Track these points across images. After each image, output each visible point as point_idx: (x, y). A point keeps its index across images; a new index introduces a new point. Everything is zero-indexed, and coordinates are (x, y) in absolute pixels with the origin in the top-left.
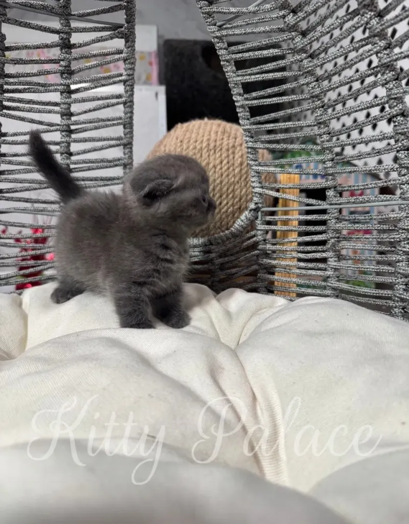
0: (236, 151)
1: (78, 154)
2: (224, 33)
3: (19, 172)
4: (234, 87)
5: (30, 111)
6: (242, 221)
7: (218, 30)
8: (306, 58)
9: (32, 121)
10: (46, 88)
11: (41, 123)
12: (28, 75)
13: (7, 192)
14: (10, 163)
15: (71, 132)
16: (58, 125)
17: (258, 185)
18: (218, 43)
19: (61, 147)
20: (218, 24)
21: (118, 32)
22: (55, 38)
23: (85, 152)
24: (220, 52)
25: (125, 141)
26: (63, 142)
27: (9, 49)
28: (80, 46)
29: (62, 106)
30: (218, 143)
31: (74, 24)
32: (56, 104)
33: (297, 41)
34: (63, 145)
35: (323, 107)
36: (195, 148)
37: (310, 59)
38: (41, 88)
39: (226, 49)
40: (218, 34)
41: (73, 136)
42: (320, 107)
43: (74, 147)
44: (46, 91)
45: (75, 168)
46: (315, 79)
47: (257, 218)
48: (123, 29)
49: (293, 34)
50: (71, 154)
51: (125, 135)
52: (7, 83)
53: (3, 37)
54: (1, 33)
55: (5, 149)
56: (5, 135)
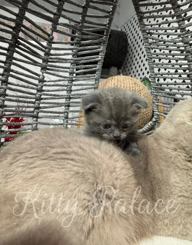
1: (74, 91)
2: (152, 47)
3: (49, 99)
4: (151, 69)
5: (58, 71)
7: (149, 45)
9: (58, 76)
10: (66, 61)
11: (61, 76)
12: (60, 55)
13: (43, 108)
14: (47, 95)
15: (73, 81)
16: (68, 78)
17: (157, 111)
18: (148, 50)
19: (67, 88)
21: (101, 39)
23: (77, 90)
25: (96, 86)
26: (69, 86)
29: (71, 69)
32: (68, 68)
34: (69, 87)
38: (64, 61)
40: (149, 47)
41: (74, 83)
43: (73, 88)
44: (66, 62)
45: (72, 97)
47: (155, 125)
48: (104, 38)
49: (188, 54)
50: (71, 91)
51: (95, 83)
52: (51, 59)
53: (53, 38)
54: (52, 36)
55: (44, 88)
56: (45, 81)
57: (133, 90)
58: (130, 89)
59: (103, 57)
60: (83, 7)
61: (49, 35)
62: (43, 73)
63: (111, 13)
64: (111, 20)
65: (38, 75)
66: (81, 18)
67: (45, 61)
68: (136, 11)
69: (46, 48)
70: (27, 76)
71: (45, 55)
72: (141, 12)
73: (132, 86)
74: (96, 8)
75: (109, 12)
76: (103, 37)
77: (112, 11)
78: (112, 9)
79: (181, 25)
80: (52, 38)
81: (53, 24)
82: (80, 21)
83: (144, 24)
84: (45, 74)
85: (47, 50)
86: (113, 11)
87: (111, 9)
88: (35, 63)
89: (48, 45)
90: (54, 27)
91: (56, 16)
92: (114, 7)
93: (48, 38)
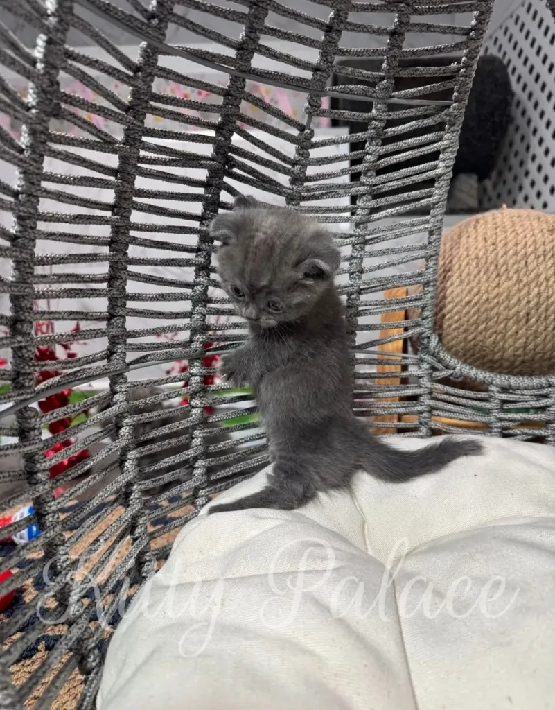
1: (371, 270)
10: (345, 190)
12: (330, 176)
15: (366, 242)
16: (351, 236)
19: (350, 264)
21: (446, 114)
23: (379, 268)
25: (430, 252)
26: (355, 258)
29: (359, 211)
34: (355, 261)
36: (516, 253)
38: (341, 192)
41: (368, 248)
43: (368, 263)
45: (364, 289)
48: (451, 110)
50: (361, 272)
51: (430, 243)
52: (308, 190)
53: (312, 134)
54: (309, 129)
57: (545, 251)
58: (536, 249)
59: (452, 163)
60: (392, 34)
61: (302, 128)
63: (472, 33)
64: (472, 55)
66: (385, 66)
67: (292, 200)
69: (294, 164)
71: (293, 182)
73: (543, 239)
74: (428, 28)
75: (467, 33)
76: (448, 107)
77: (475, 26)
78: (477, 19)
80: (310, 133)
81: (312, 98)
82: (382, 74)
85: (297, 169)
86: (480, 27)
87: (473, 22)
89: (299, 154)
90: (314, 104)
91: (319, 73)
92: (482, 13)
93: (300, 134)
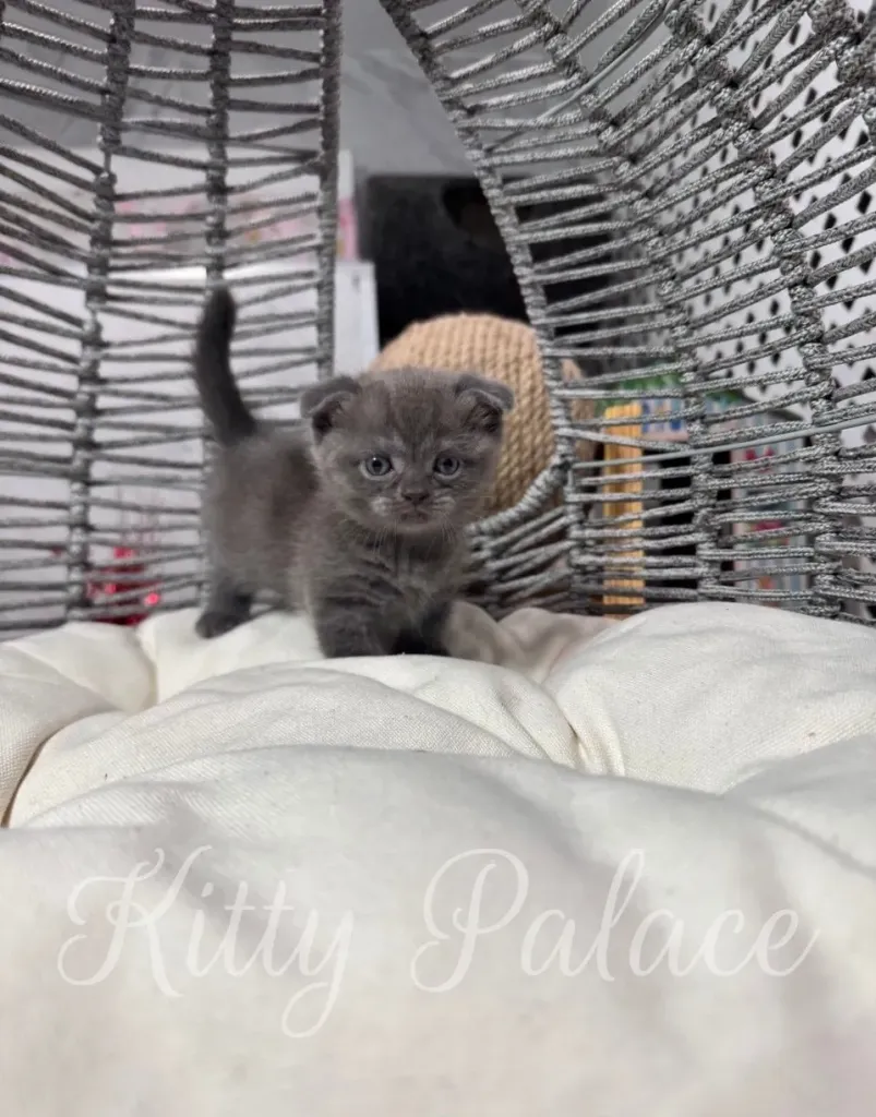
0: (523, 368)
2: (496, 160)
4: (516, 252)
5: (152, 301)
6: (538, 488)
7: (486, 157)
8: (639, 198)
9: (155, 320)
10: (181, 262)
11: (170, 323)
12: (152, 242)
13: (108, 447)
14: (116, 394)
17: (567, 423)
18: (486, 177)
20: (486, 146)
21: (309, 164)
22: (199, 177)
24: (491, 193)
25: (320, 354)
27: (122, 198)
28: (243, 189)
30: (489, 354)
31: (233, 153)
32: (198, 290)
33: (621, 171)
35: (673, 278)
37: (645, 200)
38: (172, 263)
39: (500, 187)
40: (486, 163)
42: (667, 280)
46: (657, 232)
47: (565, 482)
48: (318, 159)
49: (616, 159)
51: (320, 343)
52: (119, 257)
53: (112, 178)
54: (109, 172)
55: (106, 370)
56: (106, 345)
60: (211, 53)
61: (97, 171)
62: (94, 312)
63: (323, 60)
64: (330, 88)
65: (77, 322)
66: (210, 95)
67: (95, 267)
68: (402, 32)
69: (91, 218)
70: (28, 324)
71: (93, 242)
72: (423, 34)
74: (257, 48)
75: (315, 58)
76: (313, 156)
77: (324, 49)
78: (324, 41)
79: (556, 49)
80: (109, 177)
81: (105, 130)
82: (210, 106)
83: (447, 79)
84: (102, 318)
85: (96, 226)
86: (331, 51)
87: (321, 45)
88: (55, 276)
89: (98, 206)
91: (107, 96)
92: (326, 32)
93: (97, 179)
